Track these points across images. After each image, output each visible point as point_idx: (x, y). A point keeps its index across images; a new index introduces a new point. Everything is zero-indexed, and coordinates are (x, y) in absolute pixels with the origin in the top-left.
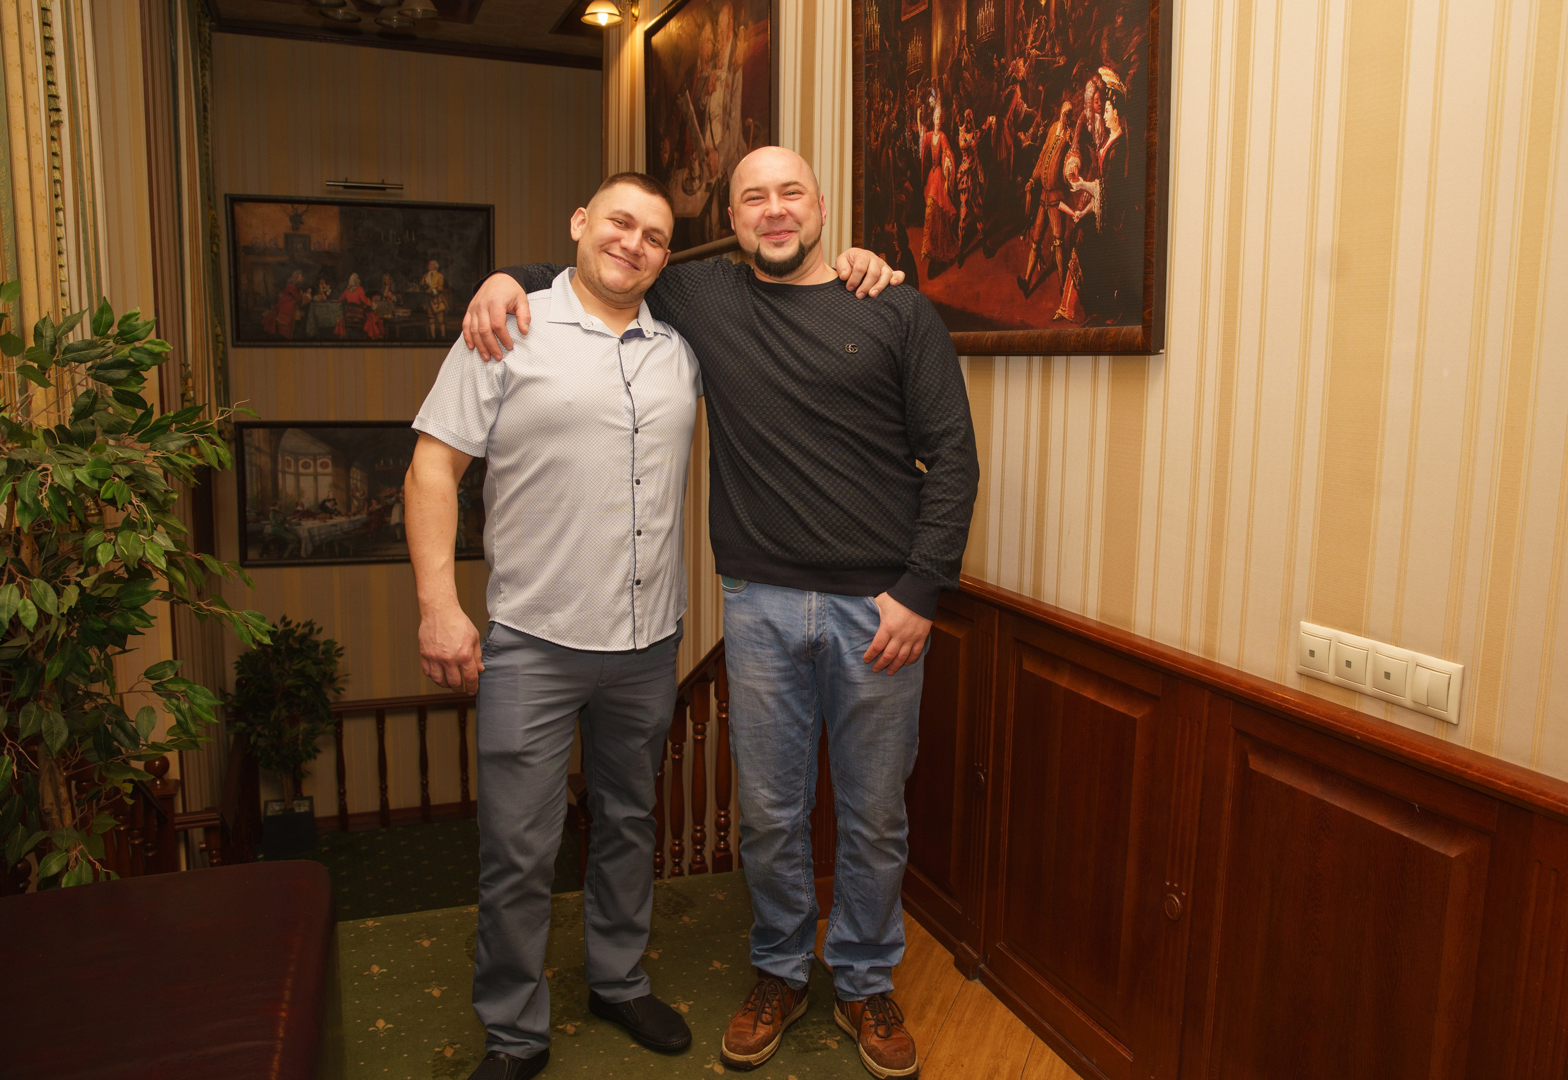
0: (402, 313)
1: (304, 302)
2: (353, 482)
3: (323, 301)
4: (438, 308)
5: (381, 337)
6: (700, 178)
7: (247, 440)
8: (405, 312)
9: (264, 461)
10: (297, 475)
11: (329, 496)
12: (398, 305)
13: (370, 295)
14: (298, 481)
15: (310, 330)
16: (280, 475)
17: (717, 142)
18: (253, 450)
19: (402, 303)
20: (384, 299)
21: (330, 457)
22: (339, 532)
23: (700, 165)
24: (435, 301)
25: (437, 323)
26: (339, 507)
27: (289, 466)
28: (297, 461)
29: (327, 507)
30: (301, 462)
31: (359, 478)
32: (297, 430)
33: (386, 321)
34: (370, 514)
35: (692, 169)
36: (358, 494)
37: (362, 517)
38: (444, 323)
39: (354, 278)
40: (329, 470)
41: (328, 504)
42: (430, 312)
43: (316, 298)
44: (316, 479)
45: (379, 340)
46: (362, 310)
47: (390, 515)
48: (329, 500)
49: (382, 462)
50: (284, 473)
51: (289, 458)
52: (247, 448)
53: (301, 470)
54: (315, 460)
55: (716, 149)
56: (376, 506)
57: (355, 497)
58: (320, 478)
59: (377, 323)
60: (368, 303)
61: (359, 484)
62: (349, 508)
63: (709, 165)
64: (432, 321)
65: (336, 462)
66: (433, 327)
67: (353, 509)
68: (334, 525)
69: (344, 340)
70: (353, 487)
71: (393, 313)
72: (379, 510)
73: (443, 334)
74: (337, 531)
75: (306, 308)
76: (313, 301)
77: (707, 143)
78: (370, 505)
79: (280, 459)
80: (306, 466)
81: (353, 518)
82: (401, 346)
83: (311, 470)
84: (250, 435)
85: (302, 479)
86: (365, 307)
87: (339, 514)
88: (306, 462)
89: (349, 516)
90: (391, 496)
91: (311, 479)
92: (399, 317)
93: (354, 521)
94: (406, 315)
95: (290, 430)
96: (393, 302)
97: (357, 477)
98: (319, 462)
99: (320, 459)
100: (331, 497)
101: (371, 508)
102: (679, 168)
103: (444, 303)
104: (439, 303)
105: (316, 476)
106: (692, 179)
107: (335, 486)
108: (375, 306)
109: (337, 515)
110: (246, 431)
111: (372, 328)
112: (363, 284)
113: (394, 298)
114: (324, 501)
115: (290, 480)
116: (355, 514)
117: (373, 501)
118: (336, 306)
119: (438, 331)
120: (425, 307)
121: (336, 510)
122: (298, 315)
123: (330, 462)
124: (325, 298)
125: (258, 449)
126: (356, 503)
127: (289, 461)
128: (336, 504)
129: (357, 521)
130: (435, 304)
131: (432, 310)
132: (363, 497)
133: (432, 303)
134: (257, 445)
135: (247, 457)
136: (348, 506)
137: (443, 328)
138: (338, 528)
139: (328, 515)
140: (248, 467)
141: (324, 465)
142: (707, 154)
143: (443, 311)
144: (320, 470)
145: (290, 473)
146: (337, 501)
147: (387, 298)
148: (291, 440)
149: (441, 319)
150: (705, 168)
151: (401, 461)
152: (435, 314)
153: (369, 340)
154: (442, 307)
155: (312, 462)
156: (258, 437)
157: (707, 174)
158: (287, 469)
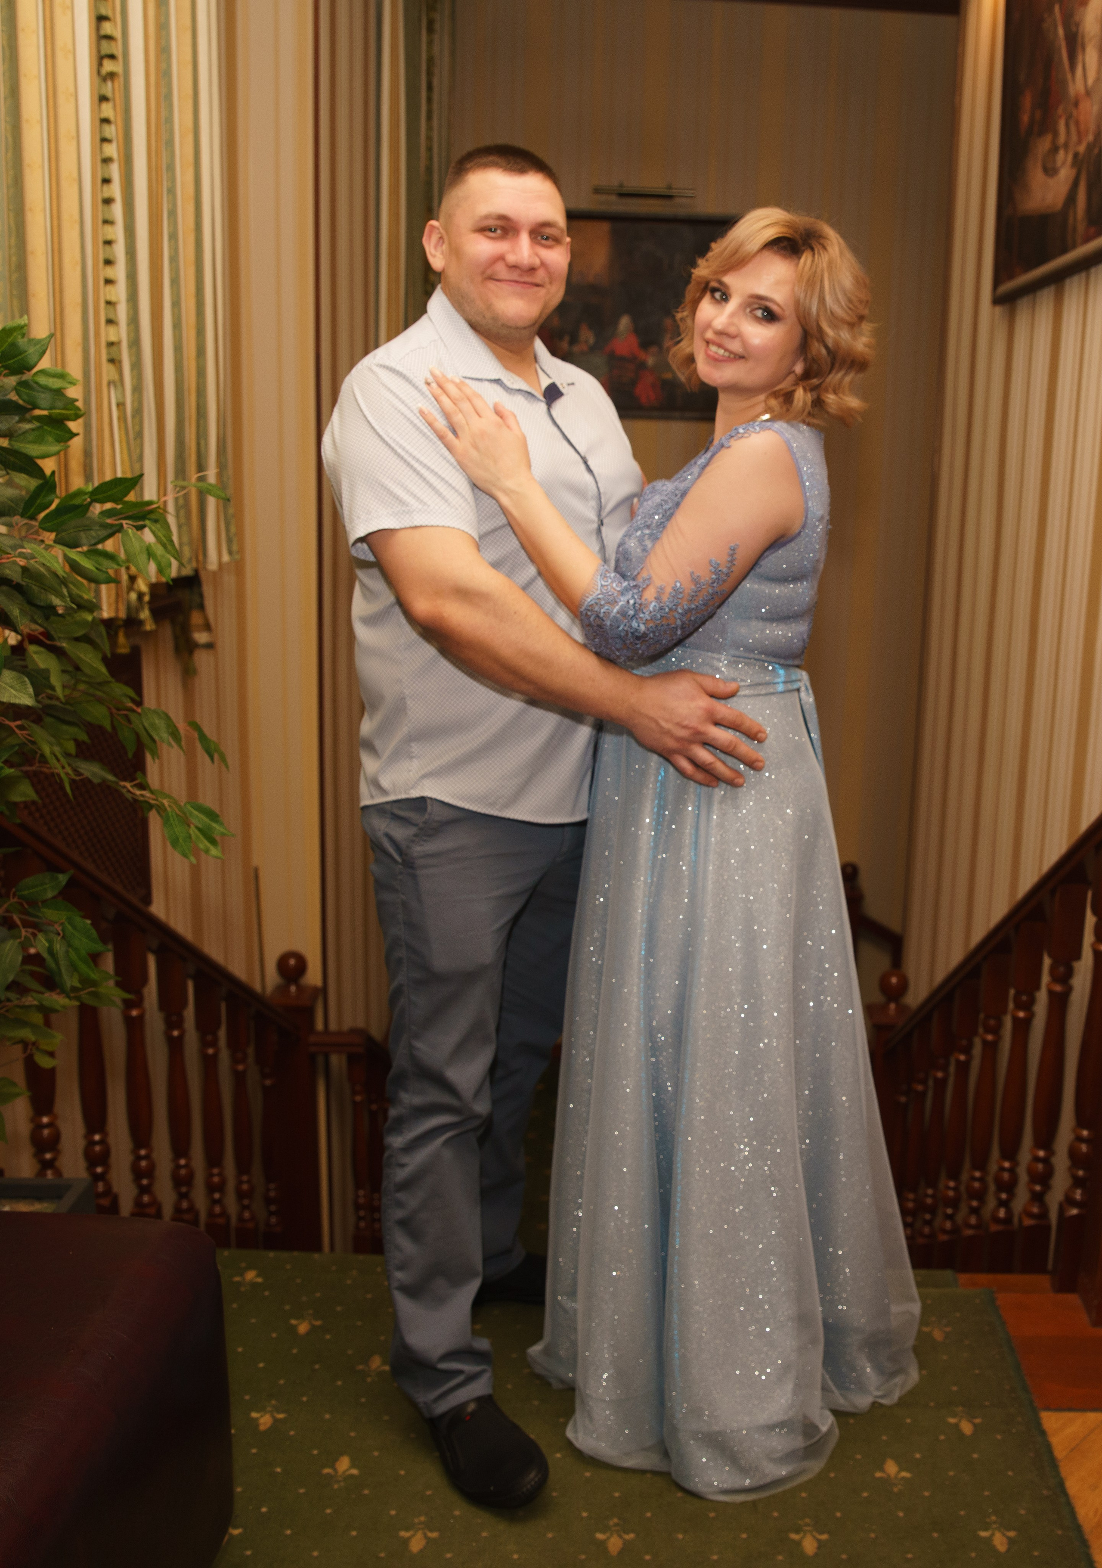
5: (657, 404)
6: (1066, 146)
13: (645, 345)
17: (1090, 81)
20: (663, 351)
23: (1067, 125)
35: (1056, 134)
39: (625, 322)
43: (575, 348)
45: (653, 409)
46: (633, 366)
55: (1088, 93)
59: (653, 385)
60: (642, 355)
63: (1077, 123)
77: (1077, 86)
102: (1041, 133)
106: (1055, 149)
108: (650, 361)
111: (645, 391)
112: (637, 330)
124: (586, 348)
142: (1076, 104)
150: (1073, 129)
153: (641, 407)
157: (1074, 137)
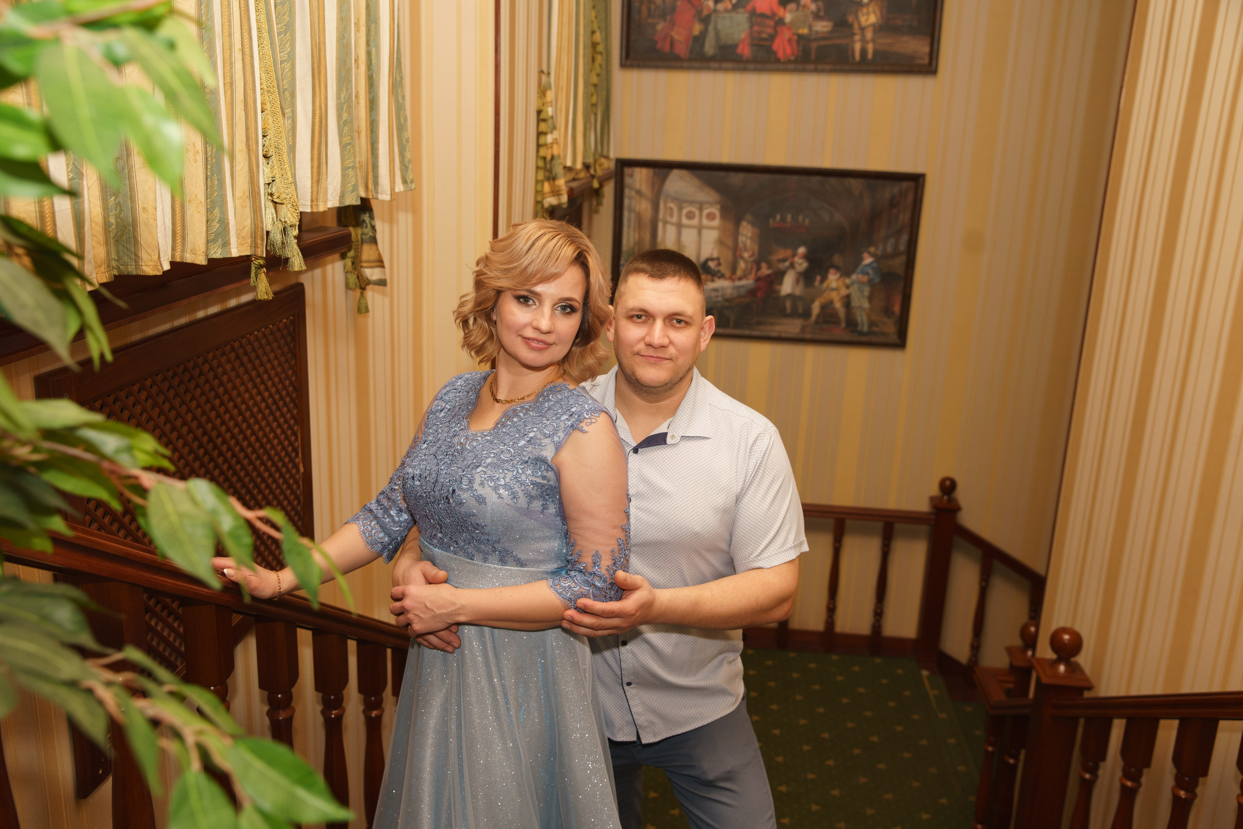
0: (822, 27)
1: (705, 12)
2: (741, 239)
3: (727, 11)
4: (867, 20)
5: (792, 58)
7: (628, 180)
8: (824, 27)
9: (644, 207)
10: (679, 226)
11: (712, 254)
12: (817, 16)
13: (784, 2)
14: (679, 234)
15: (709, 48)
16: (660, 225)
18: (633, 193)
19: (822, 14)
20: (801, 8)
21: (718, 206)
22: (720, 299)
24: (865, 10)
25: (864, 41)
26: (724, 269)
27: (671, 215)
28: (680, 209)
29: (709, 268)
30: (685, 211)
31: (749, 234)
32: (684, 173)
33: (801, 37)
34: (758, 279)
36: (746, 255)
37: (748, 282)
38: (873, 41)
40: (716, 222)
41: (712, 264)
42: (856, 26)
43: (720, 7)
44: (700, 233)
45: (789, 62)
46: (772, 23)
47: (781, 283)
48: (712, 259)
49: (778, 217)
50: (665, 223)
51: (671, 205)
52: (627, 191)
53: (685, 221)
54: (701, 210)
56: (765, 271)
57: (742, 258)
58: (705, 232)
59: (790, 40)
61: (749, 243)
62: (734, 269)
64: (857, 38)
65: (725, 212)
66: (858, 47)
67: (739, 273)
68: (716, 290)
69: (747, 61)
70: (741, 245)
71: (810, 27)
72: (769, 276)
73: (870, 56)
74: (717, 297)
75: (706, 20)
76: (715, 11)
78: (759, 268)
79: (662, 206)
80: (690, 216)
81: (739, 283)
82: (816, 71)
83: (695, 222)
84: (631, 176)
85: (685, 231)
86: (777, 18)
87: (722, 277)
88: (690, 212)
89: (733, 280)
90: (784, 260)
91: (693, 233)
92: (817, 32)
93: (739, 287)
94: (825, 29)
95: (675, 173)
96: (812, 12)
97: (747, 233)
98: (705, 212)
99: (706, 208)
100: (715, 255)
101: (760, 273)
103: (875, 13)
104: (868, 14)
105: (700, 229)
107: (720, 242)
108: (788, 18)
109: (719, 278)
110: (627, 171)
111: (783, 47)
113: (813, 7)
114: (707, 260)
115: (671, 231)
116: (740, 279)
117: (764, 265)
118: (741, 18)
119: (864, 52)
120: (850, 19)
121: (719, 271)
122: (697, 28)
123: (717, 213)
124: (730, 6)
125: (639, 193)
126: (742, 265)
127: (671, 209)
128: (719, 264)
129: (742, 287)
130: (863, 15)
131: (859, 23)
132: (752, 259)
133: (860, 14)
134: (638, 186)
135: (626, 202)
136: (734, 268)
137: (870, 48)
138: (720, 293)
139: (709, 277)
140: (626, 214)
141: (711, 217)
143: (873, 25)
144: (705, 222)
145: (672, 224)
146: (722, 261)
147: (804, 6)
148: (677, 182)
149: (869, 35)
151: (801, 218)
152: (863, 29)
153: (778, 61)
154: (873, 19)
155: (697, 212)
156: (639, 178)
158: (668, 219)
